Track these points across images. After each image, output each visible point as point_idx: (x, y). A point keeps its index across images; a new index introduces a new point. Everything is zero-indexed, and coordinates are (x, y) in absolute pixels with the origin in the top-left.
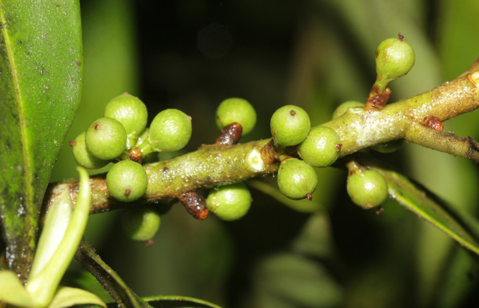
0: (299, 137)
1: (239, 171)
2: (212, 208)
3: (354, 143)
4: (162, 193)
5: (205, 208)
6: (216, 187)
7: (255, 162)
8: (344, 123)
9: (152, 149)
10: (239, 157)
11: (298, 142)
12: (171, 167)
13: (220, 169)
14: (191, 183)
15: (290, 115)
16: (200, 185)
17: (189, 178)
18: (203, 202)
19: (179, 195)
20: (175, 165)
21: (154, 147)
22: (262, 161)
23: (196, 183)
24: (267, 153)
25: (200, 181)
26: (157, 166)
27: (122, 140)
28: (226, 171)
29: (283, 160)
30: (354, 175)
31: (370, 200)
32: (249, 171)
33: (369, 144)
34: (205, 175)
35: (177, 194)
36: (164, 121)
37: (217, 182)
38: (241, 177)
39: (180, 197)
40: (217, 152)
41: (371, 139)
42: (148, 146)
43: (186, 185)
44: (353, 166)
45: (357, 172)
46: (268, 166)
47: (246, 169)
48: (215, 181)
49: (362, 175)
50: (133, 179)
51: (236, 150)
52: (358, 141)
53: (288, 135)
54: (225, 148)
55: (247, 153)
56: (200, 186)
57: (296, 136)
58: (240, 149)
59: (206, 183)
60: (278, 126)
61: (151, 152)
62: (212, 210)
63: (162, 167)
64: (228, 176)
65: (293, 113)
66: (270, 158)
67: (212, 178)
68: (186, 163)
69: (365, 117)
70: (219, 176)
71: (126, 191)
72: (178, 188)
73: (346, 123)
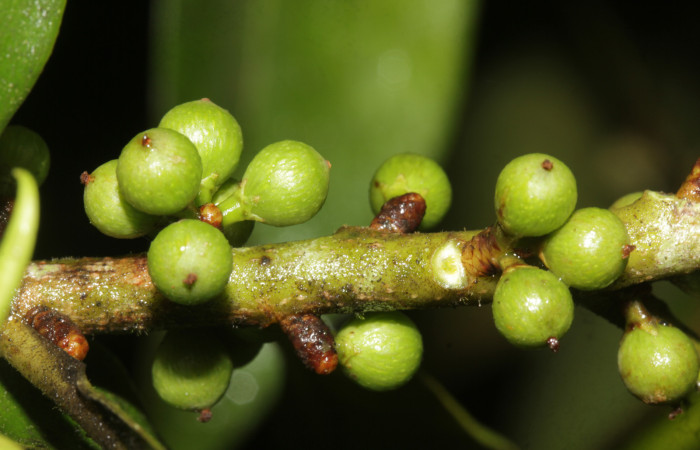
0: (553, 216)
1: (414, 283)
2: (344, 356)
3: (651, 258)
4: (251, 307)
5: (333, 352)
6: (359, 310)
7: (448, 267)
8: (635, 217)
9: (244, 214)
10: (418, 254)
11: (548, 229)
12: (276, 259)
13: (376, 272)
14: (313, 295)
15: (541, 169)
16: (331, 301)
17: (310, 283)
18: (329, 337)
19: (284, 317)
20: (285, 255)
21: (248, 210)
22: (462, 270)
23: (323, 297)
24: (476, 253)
25: (331, 292)
26: (248, 253)
27: (194, 176)
28: (388, 280)
29: (508, 267)
30: (636, 330)
31: (663, 384)
32: (433, 285)
33: (680, 267)
34: (344, 282)
35: (279, 314)
36: (279, 160)
37: (365, 301)
38: (414, 296)
39: (284, 322)
40: (373, 241)
41: (687, 256)
42: (238, 206)
43: (301, 297)
44: (638, 313)
45: (644, 325)
46: (473, 280)
47: (428, 280)
48: (362, 297)
49: (654, 333)
50: (205, 256)
51: (411, 240)
52: (659, 256)
53: (531, 208)
54: (390, 236)
55: (433, 249)
56: (329, 305)
57: (547, 213)
58: (419, 241)
59: (343, 298)
60: (513, 188)
61: (242, 219)
62: (344, 361)
63: (259, 255)
64: (390, 291)
65: (547, 167)
66: (481, 261)
67: (356, 290)
68: (308, 254)
69: (680, 209)
70: (372, 287)
71: (189, 276)
72: (284, 301)
73: (640, 218)
